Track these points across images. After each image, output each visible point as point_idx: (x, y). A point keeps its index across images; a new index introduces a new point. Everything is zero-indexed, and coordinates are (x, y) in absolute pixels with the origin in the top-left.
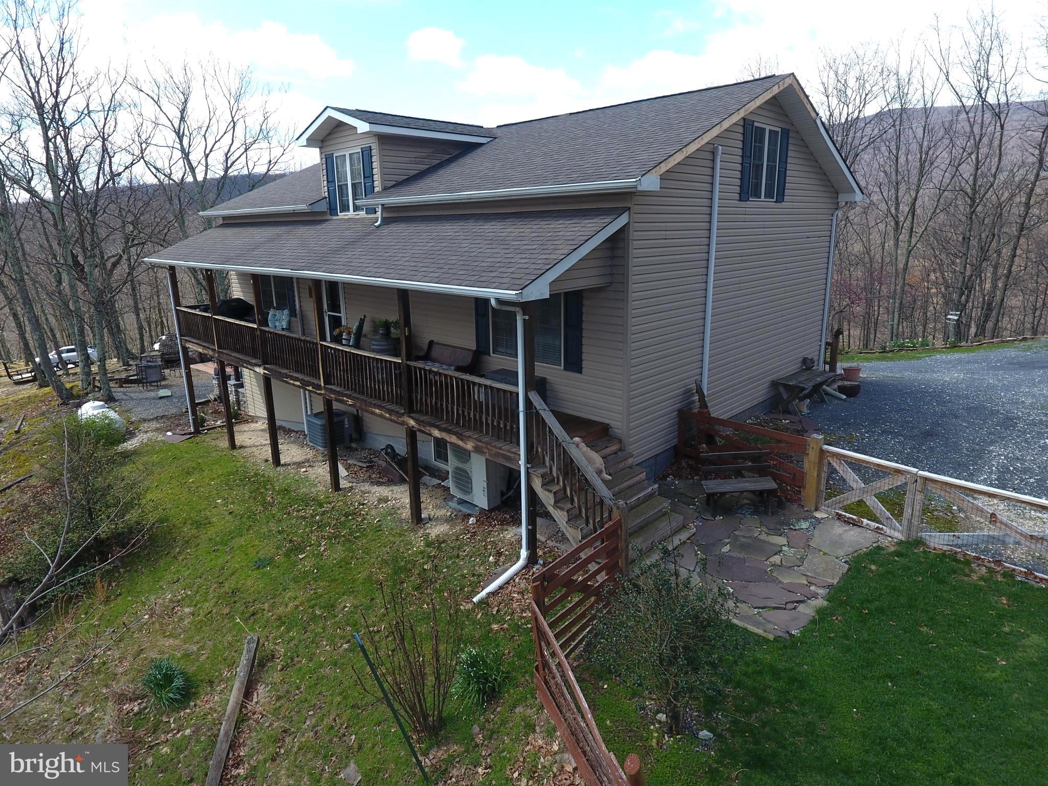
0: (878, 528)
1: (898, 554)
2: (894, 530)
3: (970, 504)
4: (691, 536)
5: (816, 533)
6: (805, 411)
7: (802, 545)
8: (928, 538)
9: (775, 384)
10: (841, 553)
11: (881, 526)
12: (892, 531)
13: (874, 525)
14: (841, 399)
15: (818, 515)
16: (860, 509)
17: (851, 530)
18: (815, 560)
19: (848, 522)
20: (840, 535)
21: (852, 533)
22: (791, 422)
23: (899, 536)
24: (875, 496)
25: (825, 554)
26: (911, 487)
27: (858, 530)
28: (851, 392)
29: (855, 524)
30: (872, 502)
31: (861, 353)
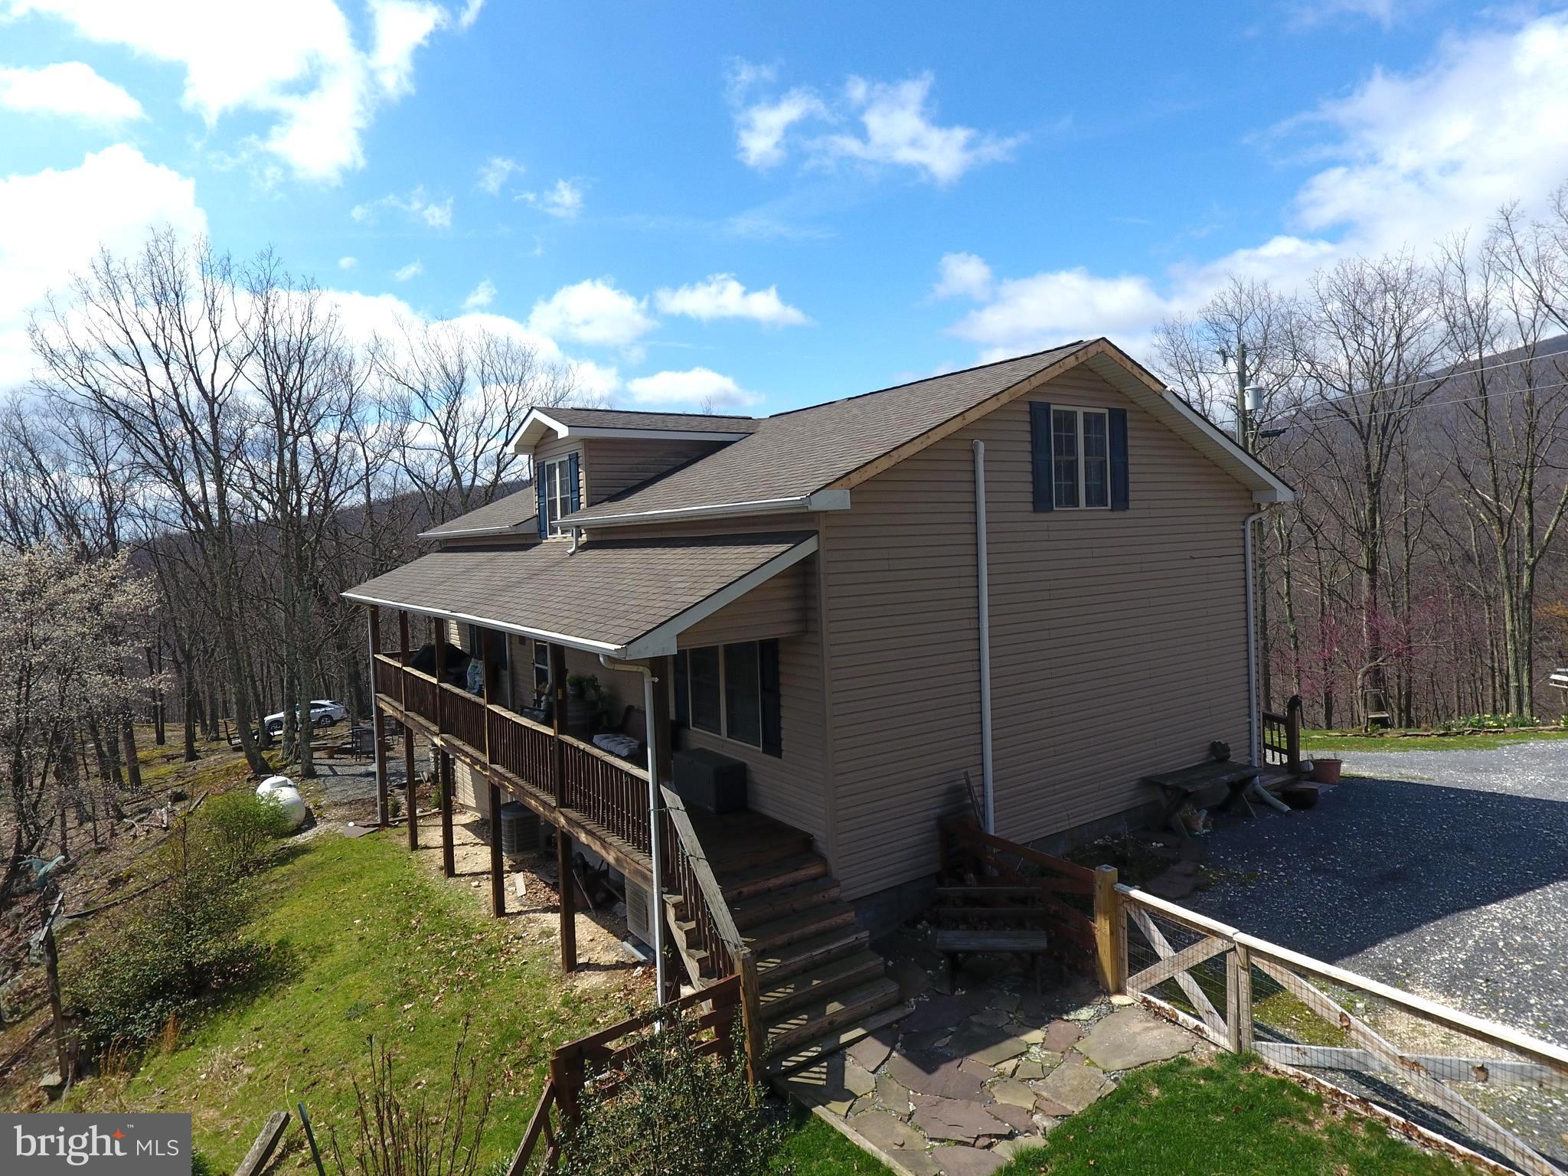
0: (1197, 1028)
1: (1208, 1074)
2: (1219, 1032)
3: (1311, 995)
4: (903, 1018)
5: (1097, 1028)
6: (1201, 830)
7: (1063, 1046)
8: (1265, 1051)
9: (1147, 783)
10: (1117, 1064)
11: (1201, 1025)
12: (1216, 1035)
13: (1193, 1022)
14: (1280, 812)
15: (1117, 1000)
16: (1170, 990)
17: (1158, 1027)
18: (1068, 1072)
19: (1158, 1013)
20: (1135, 1034)
21: (1156, 1033)
22: (1165, 846)
23: (1227, 1044)
24: (1187, 971)
25: (1092, 1063)
26: (1232, 960)
27: (1169, 1028)
28: (1301, 801)
29: (1173, 1021)
30: (1188, 984)
31: (1406, 735)
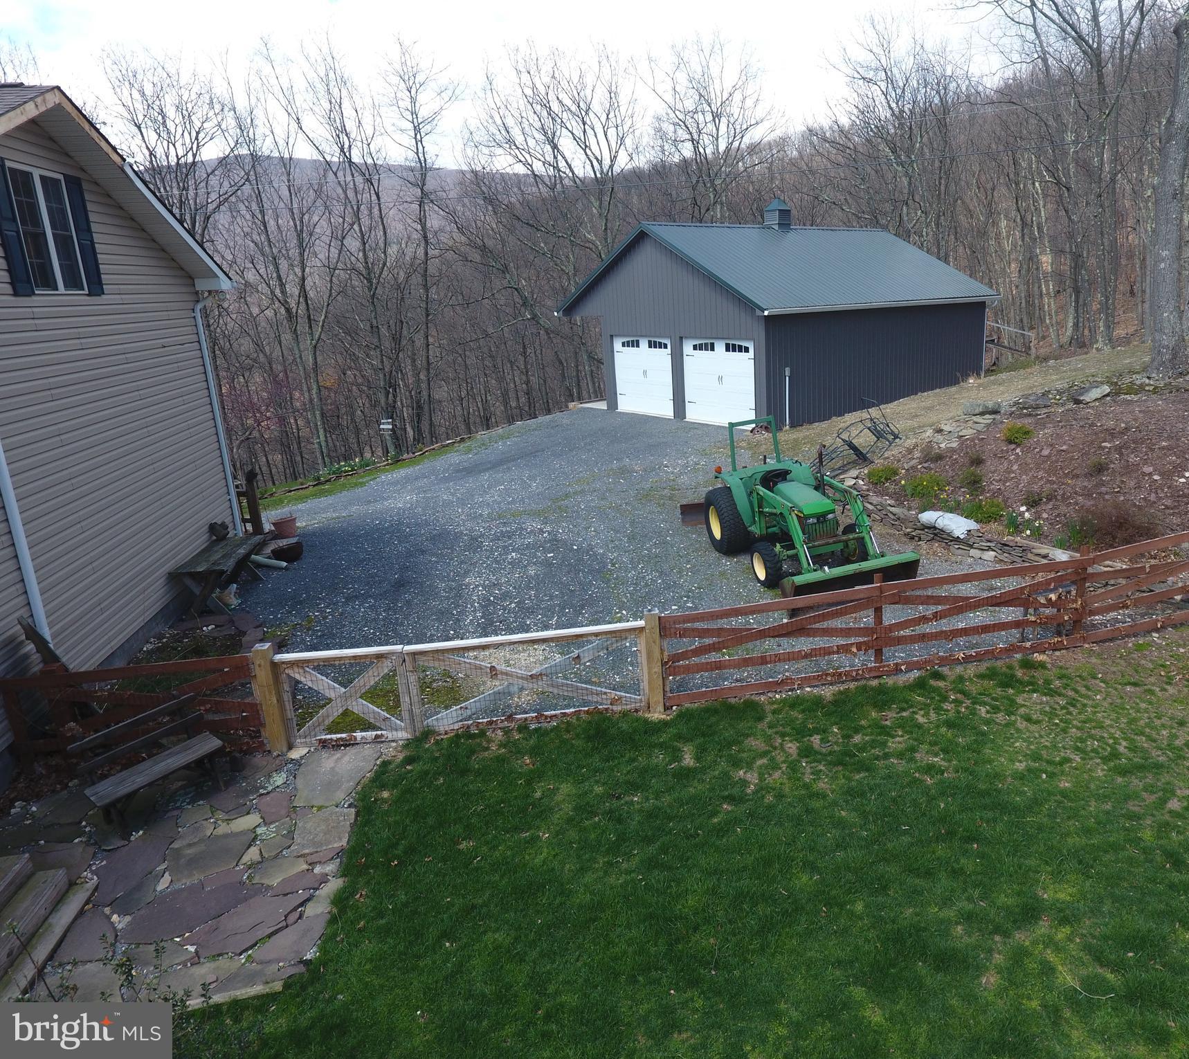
0: (377, 737)
1: (409, 760)
2: (396, 730)
3: (468, 666)
4: (93, 894)
5: (300, 782)
6: (234, 602)
7: (283, 812)
8: (435, 723)
9: (175, 577)
10: (340, 795)
11: (379, 733)
12: (394, 733)
13: (371, 734)
14: (281, 569)
15: (295, 754)
16: (350, 721)
17: (345, 754)
18: (308, 826)
19: (338, 745)
20: (332, 769)
21: (346, 758)
22: (216, 626)
23: (403, 735)
24: (361, 697)
25: (320, 808)
26: (400, 670)
27: (351, 751)
28: (291, 554)
29: (348, 744)
30: (362, 707)
31: (290, 491)
